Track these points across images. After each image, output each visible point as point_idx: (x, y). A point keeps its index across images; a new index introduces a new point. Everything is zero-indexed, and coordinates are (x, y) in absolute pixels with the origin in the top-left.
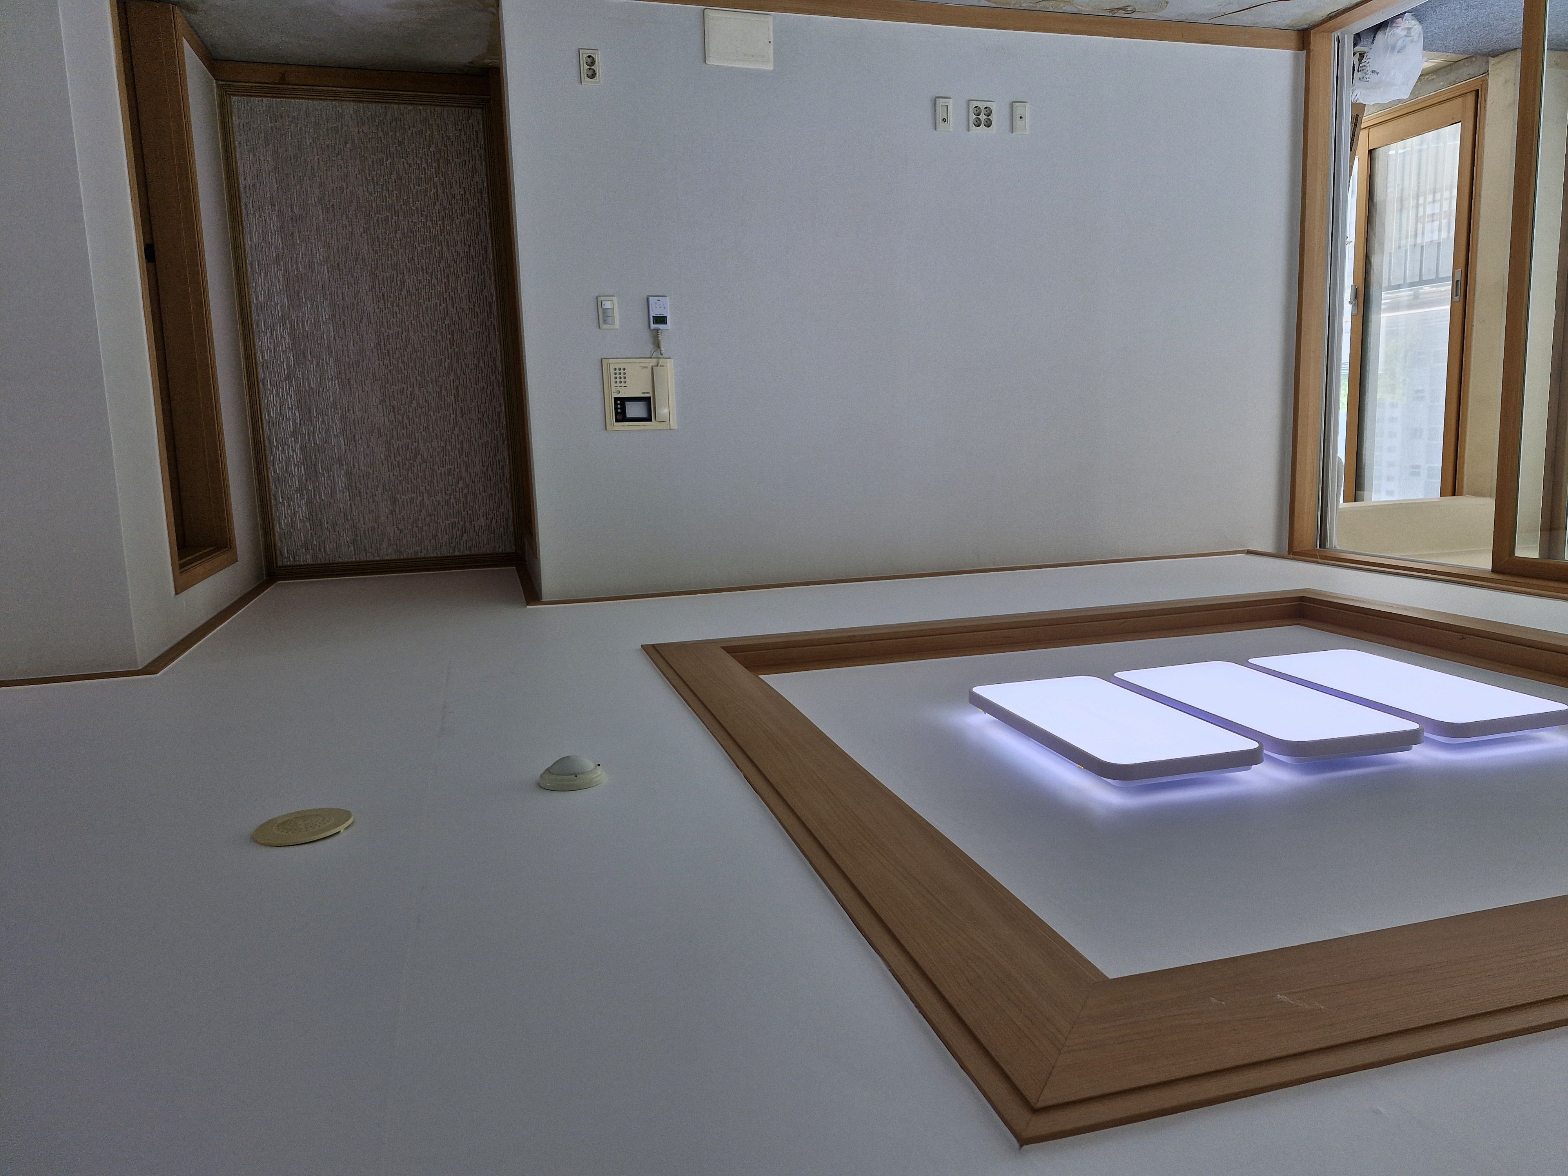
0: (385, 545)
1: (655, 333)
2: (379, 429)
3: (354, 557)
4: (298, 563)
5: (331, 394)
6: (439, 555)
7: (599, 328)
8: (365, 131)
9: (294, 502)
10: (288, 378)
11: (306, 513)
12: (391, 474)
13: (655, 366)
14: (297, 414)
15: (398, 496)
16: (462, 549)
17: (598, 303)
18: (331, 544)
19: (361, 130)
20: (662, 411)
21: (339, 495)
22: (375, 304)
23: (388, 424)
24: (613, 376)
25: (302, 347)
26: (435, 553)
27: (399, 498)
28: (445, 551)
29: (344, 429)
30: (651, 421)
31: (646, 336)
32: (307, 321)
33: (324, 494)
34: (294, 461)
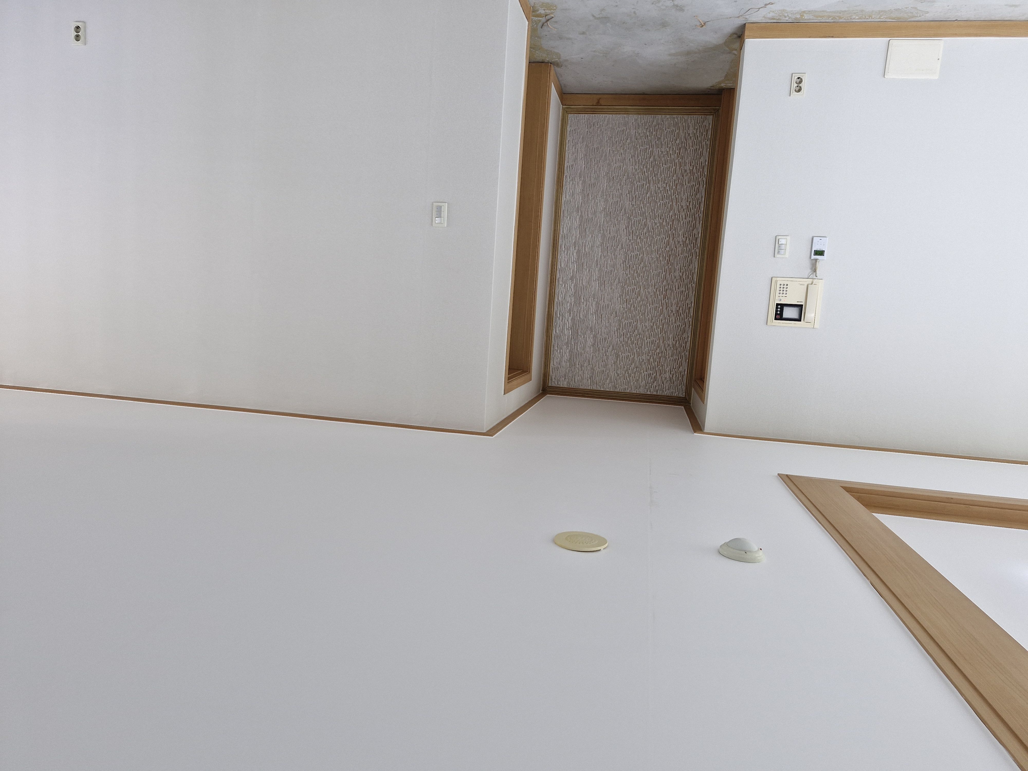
0: (608, 381)
1: (814, 261)
2: (616, 313)
3: (589, 387)
4: (559, 385)
5: (593, 289)
6: (638, 392)
7: (774, 257)
8: (639, 132)
9: (563, 350)
10: (572, 279)
11: (568, 358)
12: (619, 340)
13: (810, 284)
14: (573, 300)
15: (620, 353)
16: (652, 391)
17: (776, 240)
18: (579, 377)
19: (637, 131)
20: (809, 314)
21: (587, 349)
22: (627, 237)
23: (622, 309)
24: (778, 289)
25: (583, 260)
26: (636, 391)
27: (620, 355)
28: (642, 391)
29: (597, 311)
30: (801, 321)
31: (807, 264)
32: (587, 246)
33: (580, 347)
34: (567, 327)
